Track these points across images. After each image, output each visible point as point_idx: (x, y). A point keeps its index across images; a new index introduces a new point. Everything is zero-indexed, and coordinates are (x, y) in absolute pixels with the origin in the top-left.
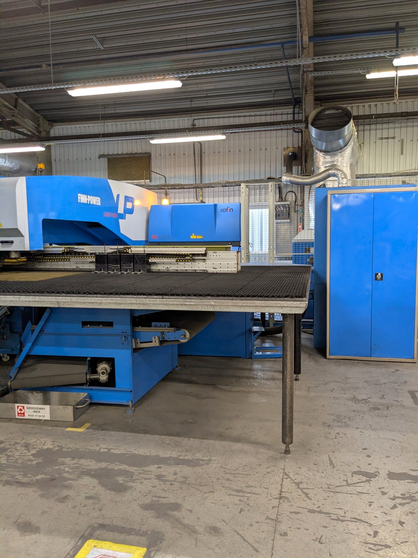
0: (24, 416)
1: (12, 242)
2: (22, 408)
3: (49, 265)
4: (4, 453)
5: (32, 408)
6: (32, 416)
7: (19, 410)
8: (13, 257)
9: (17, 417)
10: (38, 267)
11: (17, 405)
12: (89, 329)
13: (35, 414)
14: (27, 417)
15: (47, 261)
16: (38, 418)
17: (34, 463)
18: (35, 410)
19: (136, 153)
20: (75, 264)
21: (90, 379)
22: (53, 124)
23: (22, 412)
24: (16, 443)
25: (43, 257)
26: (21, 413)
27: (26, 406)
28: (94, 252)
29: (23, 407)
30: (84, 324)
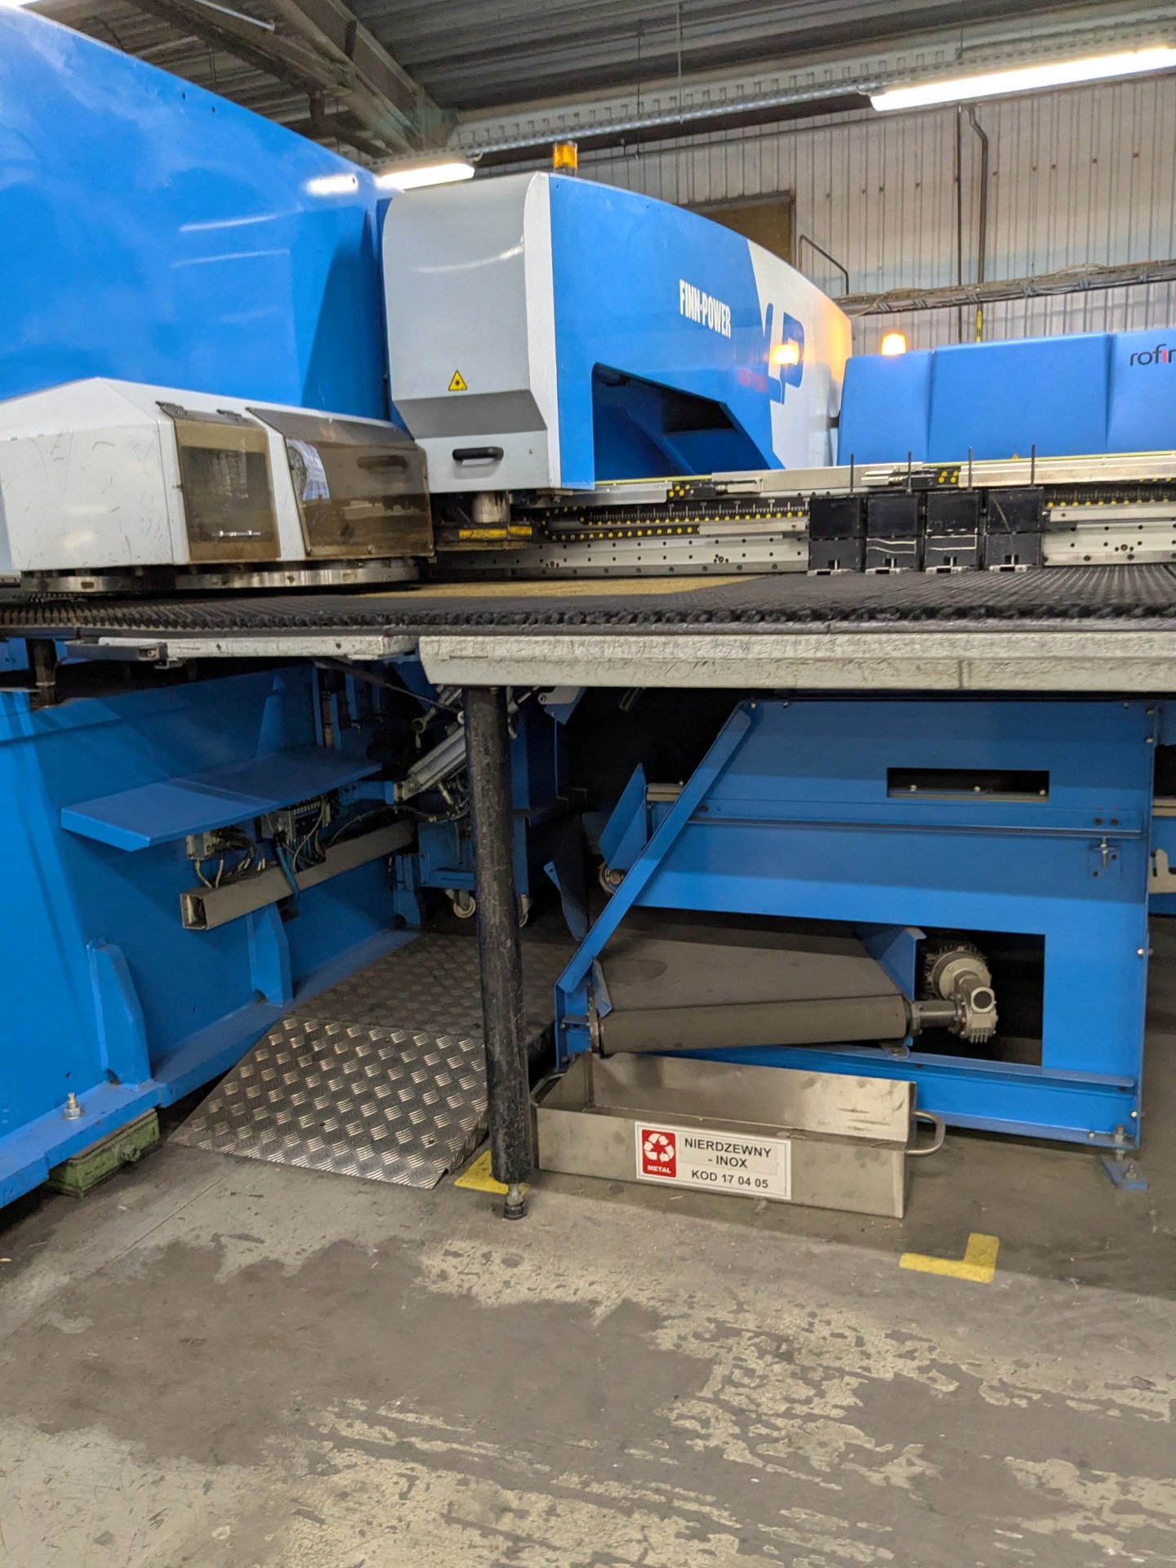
0: (673, 1174)
1: (496, 454)
2: (664, 1141)
3: (602, 555)
4: (706, 1393)
5: (710, 1145)
6: (711, 1176)
7: (648, 1146)
8: (486, 518)
9: (641, 1175)
10: (562, 564)
11: (640, 1126)
12: (916, 801)
13: (721, 1170)
14: (683, 1177)
15: (596, 539)
16: (734, 1187)
17: (898, 1473)
18: (724, 1154)
19: (742, 198)
20: (709, 545)
21: (923, 1020)
22: (460, 116)
23: (664, 1158)
24: (724, 1332)
25: (586, 522)
26: (658, 1163)
27: (681, 1133)
28: (795, 494)
29: (671, 1138)
30: (898, 778)
